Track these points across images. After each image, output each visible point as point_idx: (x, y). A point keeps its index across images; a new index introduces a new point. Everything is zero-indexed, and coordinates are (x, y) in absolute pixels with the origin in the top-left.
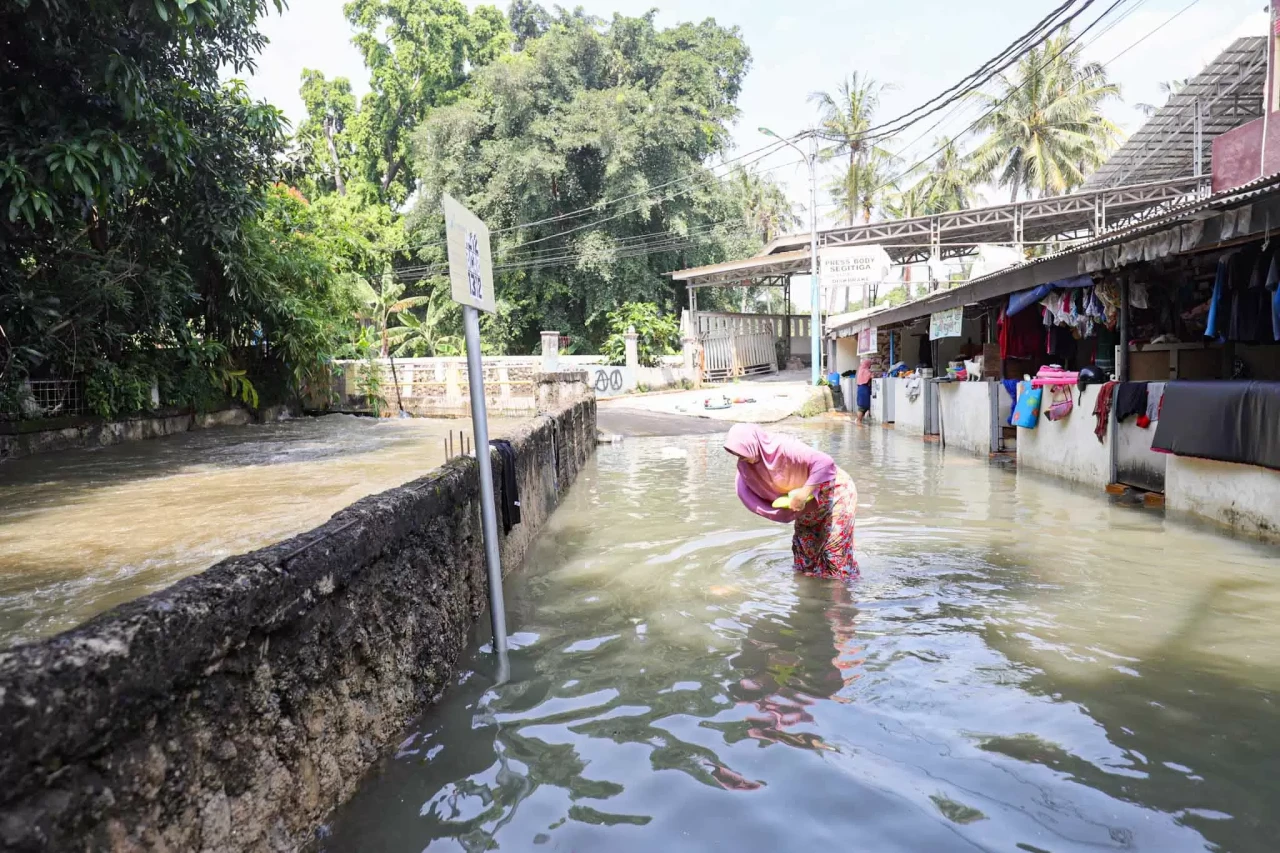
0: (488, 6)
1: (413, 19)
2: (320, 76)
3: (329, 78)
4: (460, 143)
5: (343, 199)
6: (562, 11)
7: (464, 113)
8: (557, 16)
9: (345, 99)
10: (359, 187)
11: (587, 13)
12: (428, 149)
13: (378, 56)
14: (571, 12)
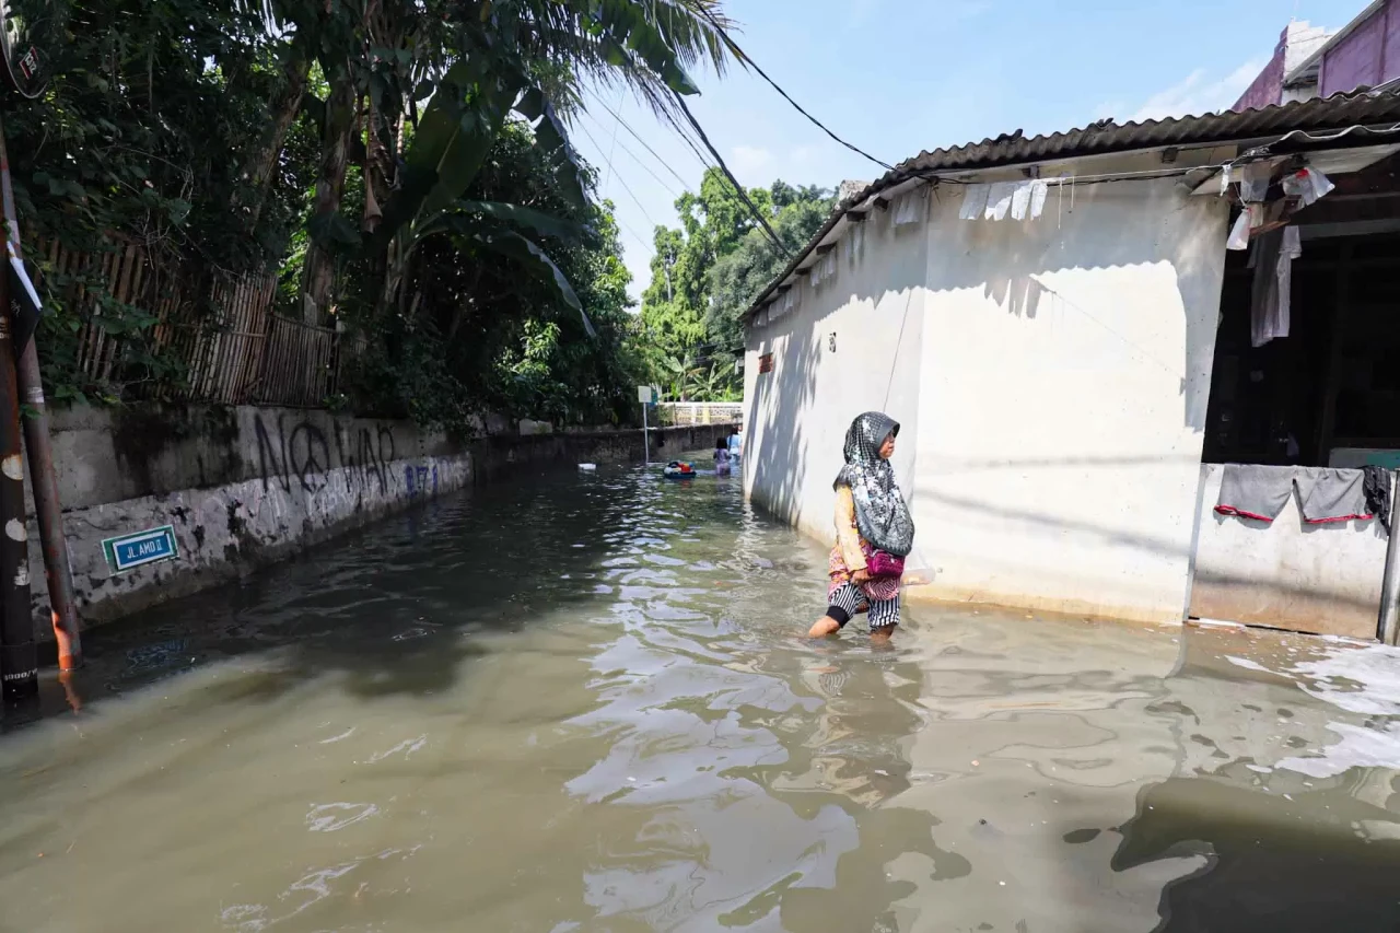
0: (757, 188)
1: (712, 205)
2: (665, 229)
3: (670, 230)
4: (732, 277)
5: (671, 306)
6: (803, 188)
7: (738, 259)
8: (800, 191)
9: (678, 243)
10: (682, 299)
11: (818, 187)
12: (716, 281)
13: (693, 226)
14: (808, 188)
